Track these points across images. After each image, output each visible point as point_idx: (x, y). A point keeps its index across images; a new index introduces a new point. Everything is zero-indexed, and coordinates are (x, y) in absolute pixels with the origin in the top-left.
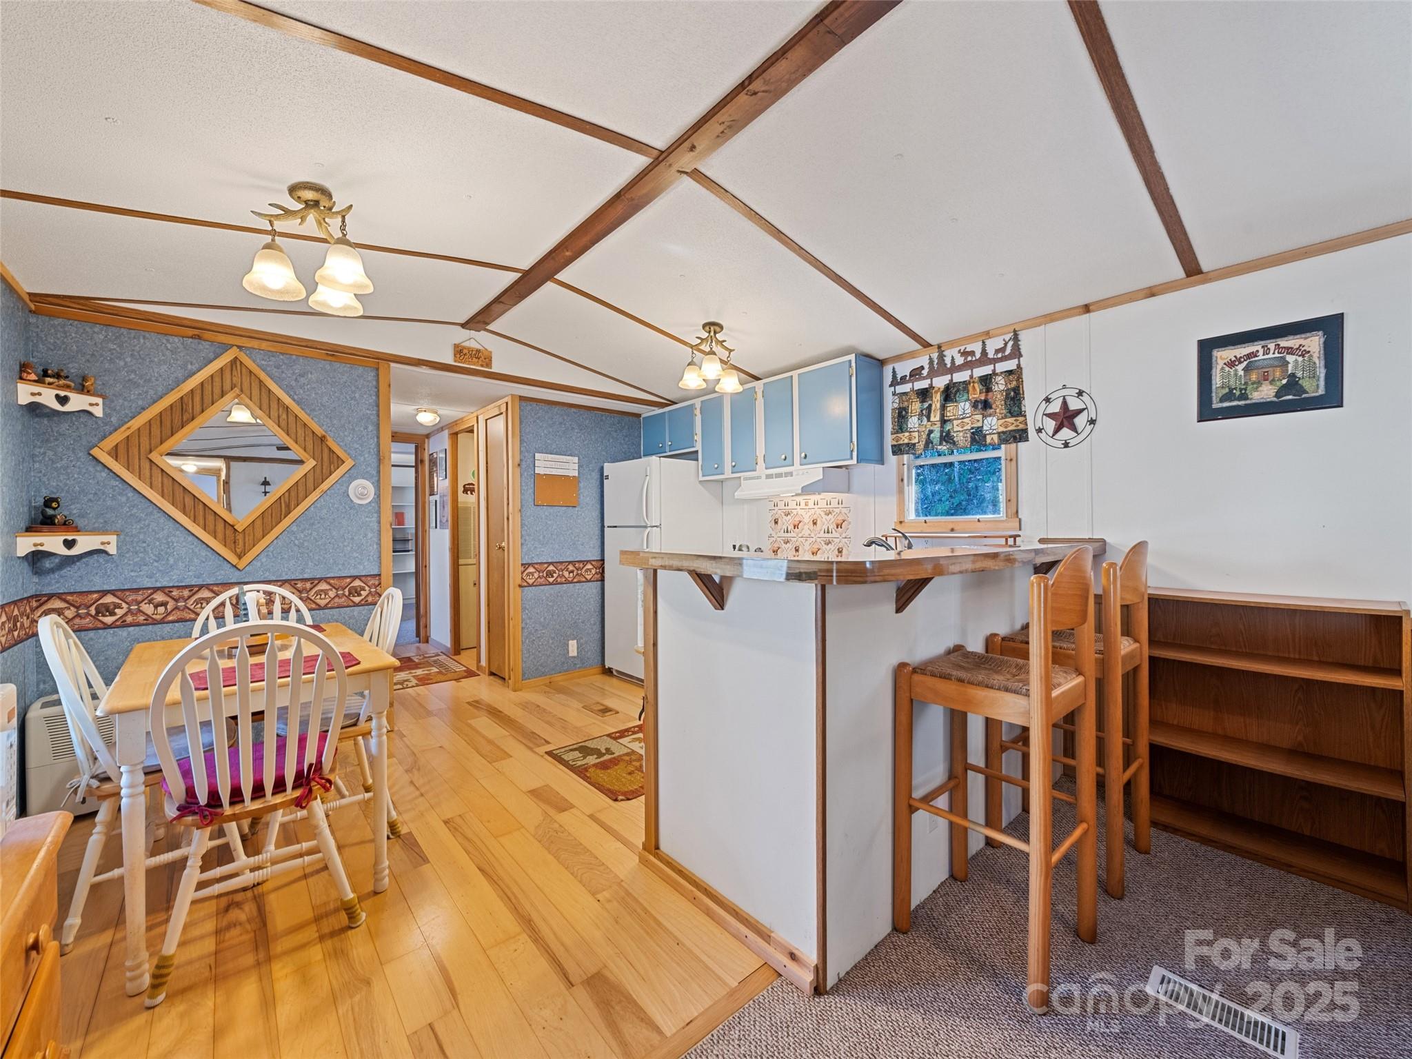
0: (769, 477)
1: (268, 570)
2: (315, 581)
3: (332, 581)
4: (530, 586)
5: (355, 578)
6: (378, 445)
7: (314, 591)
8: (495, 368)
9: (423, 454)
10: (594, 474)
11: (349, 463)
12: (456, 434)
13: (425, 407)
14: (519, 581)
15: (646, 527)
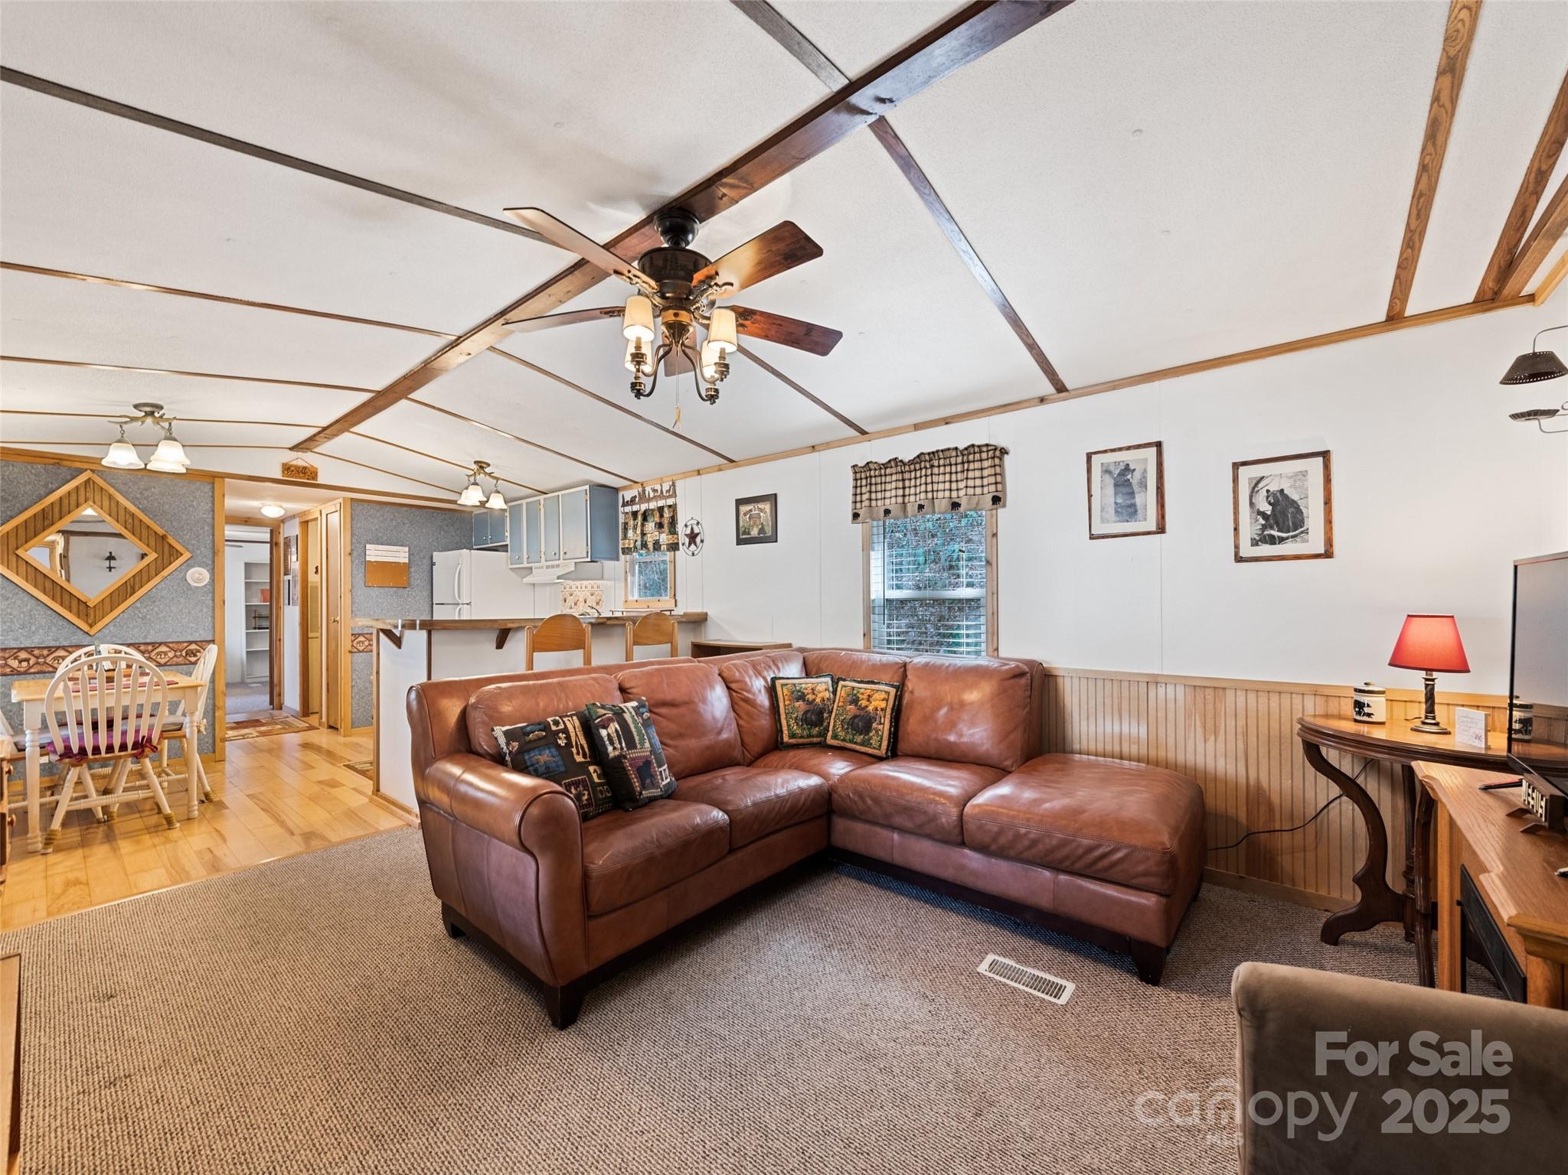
0: (548, 567)
1: (116, 636)
2: (155, 645)
3: (171, 645)
4: (360, 652)
5: (191, 643)
6: (213, 541)
7: (155, 652)
8: (320, 480)
9: (278, 537)
10: (425, 561)
11: (186, 555)
12: (307, 522)
13: (268, 503)
14: (350, 648)
15: (458, 604)
